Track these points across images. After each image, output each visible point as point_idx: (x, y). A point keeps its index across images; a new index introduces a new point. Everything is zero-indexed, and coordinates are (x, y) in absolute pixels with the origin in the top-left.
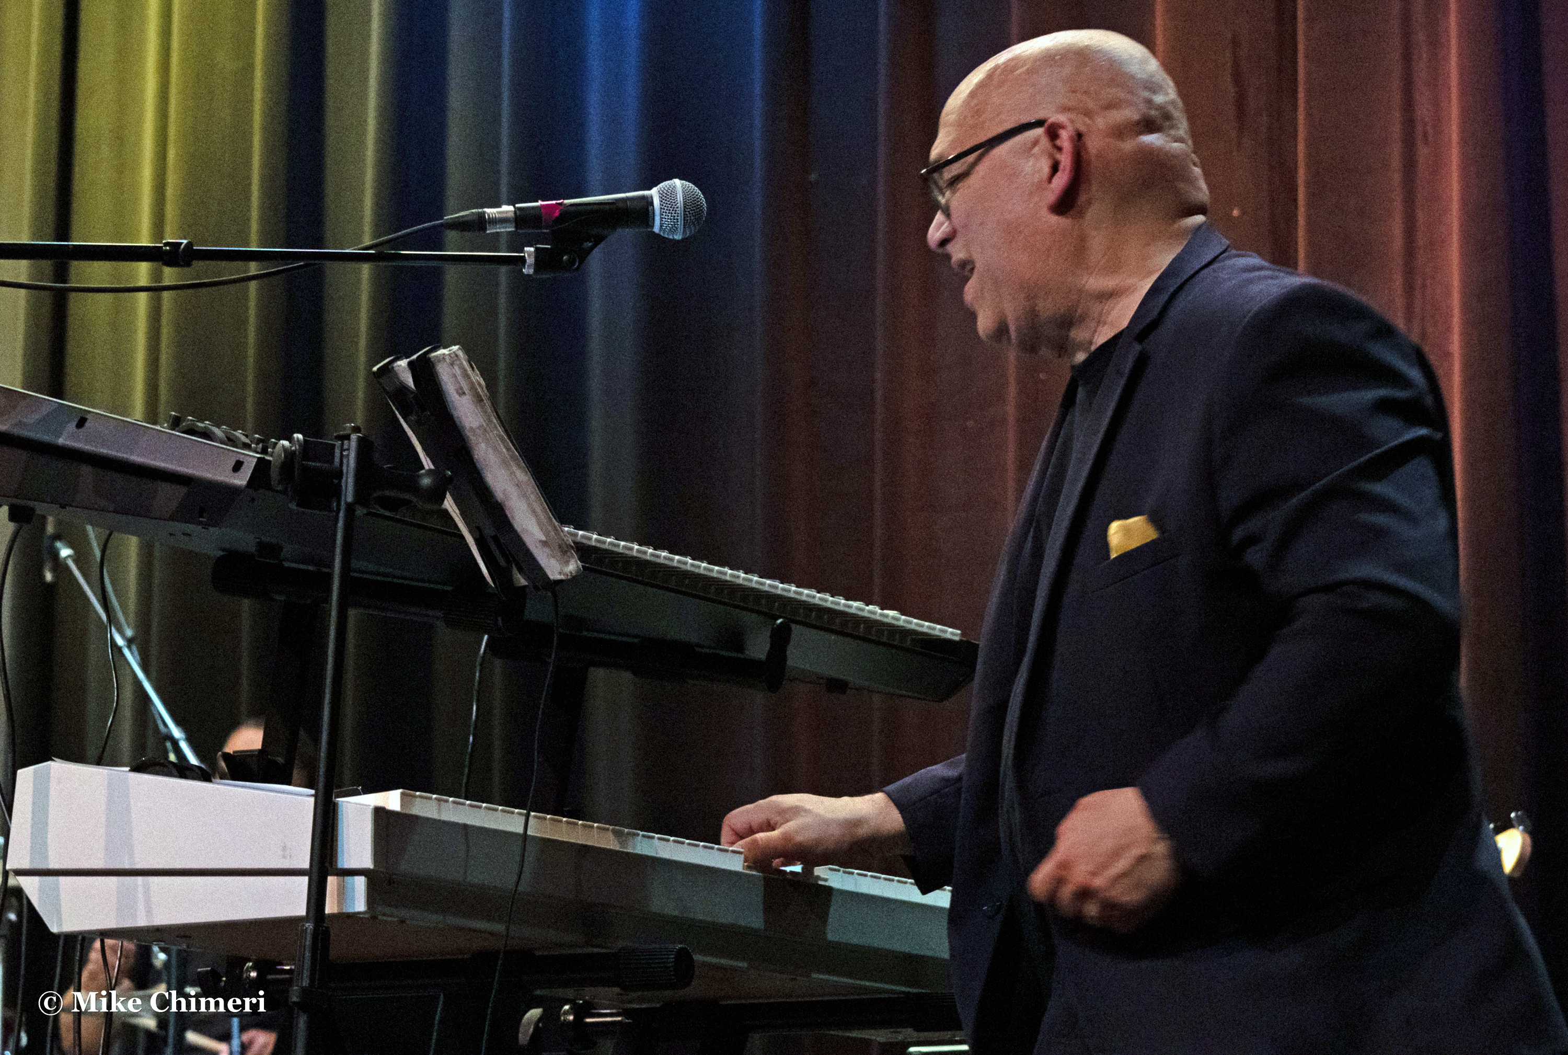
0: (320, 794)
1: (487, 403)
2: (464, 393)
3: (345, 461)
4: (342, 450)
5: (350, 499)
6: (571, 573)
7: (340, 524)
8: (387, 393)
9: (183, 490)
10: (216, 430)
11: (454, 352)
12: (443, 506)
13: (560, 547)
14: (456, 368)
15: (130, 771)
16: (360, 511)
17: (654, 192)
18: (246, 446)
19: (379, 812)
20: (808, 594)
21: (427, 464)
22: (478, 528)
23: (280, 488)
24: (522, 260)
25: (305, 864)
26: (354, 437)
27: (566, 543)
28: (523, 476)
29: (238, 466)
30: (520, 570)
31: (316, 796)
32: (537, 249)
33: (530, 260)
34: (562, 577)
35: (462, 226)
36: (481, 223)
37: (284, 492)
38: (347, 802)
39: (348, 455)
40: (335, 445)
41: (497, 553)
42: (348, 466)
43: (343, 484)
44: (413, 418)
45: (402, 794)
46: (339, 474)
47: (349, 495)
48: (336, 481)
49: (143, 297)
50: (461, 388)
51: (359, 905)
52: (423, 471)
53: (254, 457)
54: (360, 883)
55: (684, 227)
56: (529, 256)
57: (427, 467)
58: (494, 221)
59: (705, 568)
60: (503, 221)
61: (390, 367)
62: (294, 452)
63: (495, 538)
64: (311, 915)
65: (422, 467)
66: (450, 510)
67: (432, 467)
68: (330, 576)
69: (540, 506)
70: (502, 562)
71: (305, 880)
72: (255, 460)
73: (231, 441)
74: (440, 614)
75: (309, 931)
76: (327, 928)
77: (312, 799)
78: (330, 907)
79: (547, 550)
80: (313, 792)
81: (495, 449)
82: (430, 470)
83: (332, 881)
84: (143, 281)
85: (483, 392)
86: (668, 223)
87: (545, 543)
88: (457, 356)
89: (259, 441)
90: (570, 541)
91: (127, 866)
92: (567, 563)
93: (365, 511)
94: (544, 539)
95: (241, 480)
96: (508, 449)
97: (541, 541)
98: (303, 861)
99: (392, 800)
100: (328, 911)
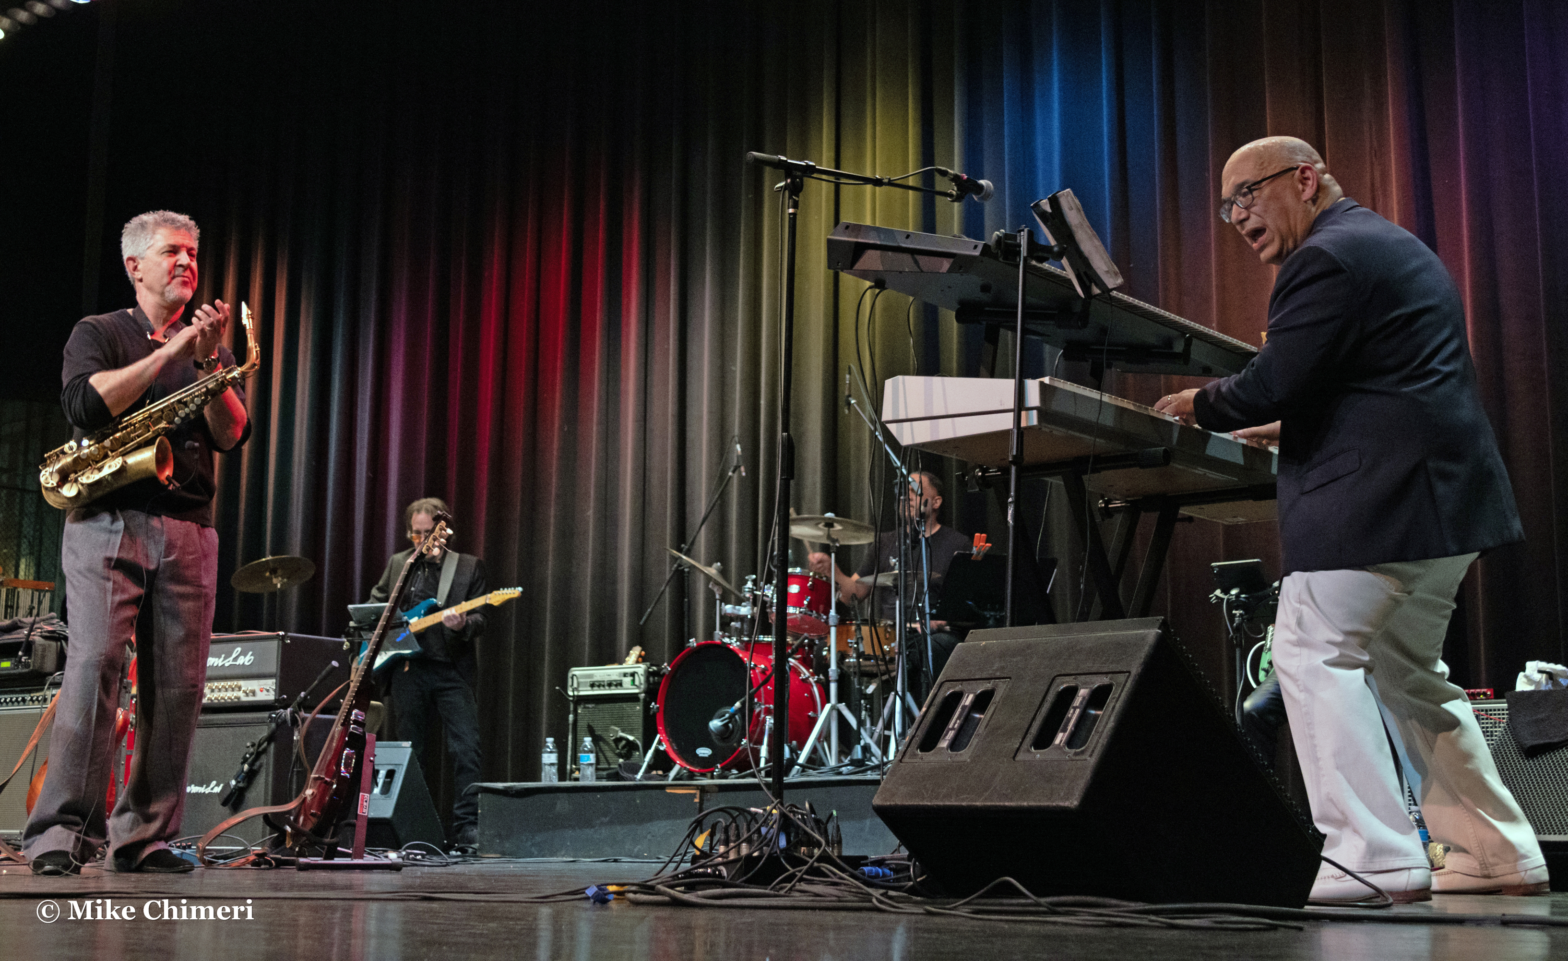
0: (1017, 380)
1: (1082, 213)
2: (1072, 211)
3: (1022, 240)
4: (1020, 236)
5: (1024, 255)
6: (1120, 284)
7: (1021, 268)
9: (951, 260)
11: (1068, 192)
12: (1062, 262)
13: (1113, 273)
14: (1069, 199)
16: (1029, 259)
19: (1042, 385)
22: (1077, 271)
25: (1012, 407)
26: (1026, 230)
27: (1116, 273)
28: (1098, 243)
29: (976, 247)
30: (1097, 285)
34: (1114, 286)
41: (1085, 279)
42: (1024, 242)
43: (1022, 250)
44: (1049, 224)
45: (1050, 378)
46: (1020, 246)
47: (1024, 253)
48: (1019, 250)
50: (1070, 207)
51: (1035, 422)
54: (1035, 412)
61: (1039, 203)
62: (1001, 237)
63: (1083, 272)
64: (1016, 427)
66: (1065, 264)
70: (1088, 285)
71: (1012, 414)
72: (983, 244)
75: (1015, 434)
76: (1022, 432)
77: (1014, 383)
78: (1023, 424)
79: (1109, 275)
80: (1014, 380)
81: (1086, 232)
83: (1023, 413)
85: (1081, 208)
87: (1107, 272)
88: (1069, 194)
92: (1117, 279)
93: (1031, 261)
95: (977, 253)
97: (1105, 271)
98: (1010, 404)
99: (1046, 380)
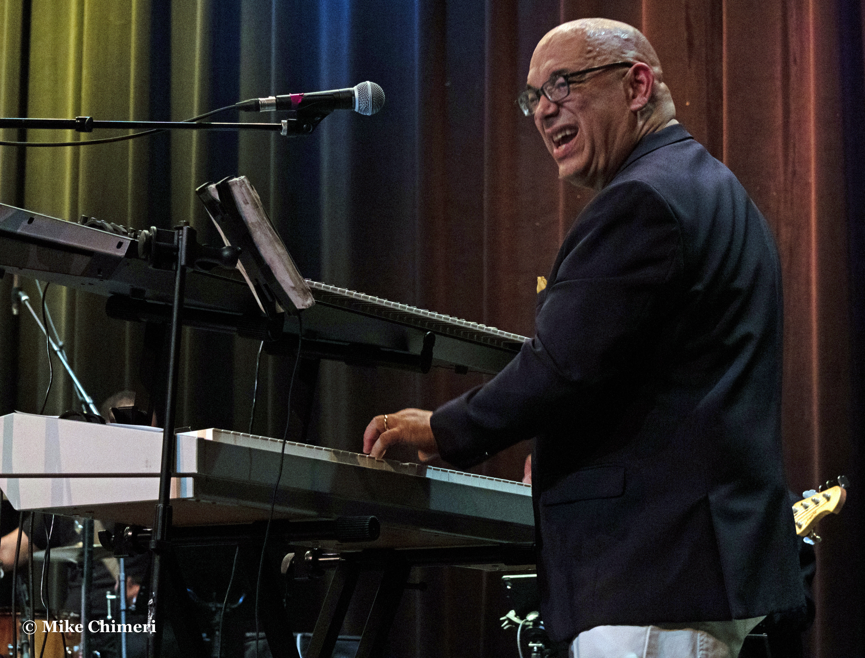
0: (167, 430)
1: (261, 209)
2: (248, 203)
3: (180, 242)
4: (179, 235)
5: (183, 263)
6: (309, 305)
7: (178, 278)
8: (204, 203)
9: (88, 259)
10: (107, 225)
11: (242, 180)
12: (236, 267)
13: (302, 289)
14: (243, 188)
15: (59, 418)
16: (189, 270)
17: (355, 88)
18: (125, 234)
19: (201, 442)
20: (444, 318)
21: (227, 243)
22: (257, 280)
23: (143, 257)
24: (281, 127)
25: (159, 471)
26: (185, 228)
27: (305, 288)
28: (281, 249)
29: (120, 245)
30: (280, 303)
31: (164, 432)
32: (289, 121)
33: (285, 127)
34: (304, 307)
35: (247, 108)
36: (257, 106)
37: (146, 260)
38: (182, 435)
39: (182, 238)
40: (174, 233)
41: (266, 294)
42: (182, 244)
43: (179, 255)
44: (219, 217)
45: (214, 431)
46: (177, 249)
47: (182, 261)
48: (175, 253)
49: (69, 149)
50: (246, 200)
51: (189, 493)
52: (224, 248)
53: (128, 240)
54: (190, 481)
55: (372, 109)
56: (284, 124)
57: (227, 245)
58: (264, 105)
59: (386, 303)
60: (269, 105)
61: (206, 188)
62: (151, 237)
63: (266, 286)
64: (162, 499)
65: (224, 245)
66: (241, 270)
67: (230, 245)
68: (172, 308)
69: (291, 267)
70: (270, 300)
71: (158, 479)
72: (130, 242)
73: (116, 231)
74: (235, 329)
75: (160, 508)
76: (171, 507)
77: (162, 434)
78: (173, 495)
79: (294, 292)
80: (162, 430)
81: (266, 235)
82: (229, 247)
83: (173, 480)
84: (69, 140)
85: (260, 203)
86: (363, 106)
87: (294, 288)
88: (243, 181)
89: (132, 231)
90: (308, 286)
91: (57, 472)
92: (307, 300)
93: (192, 270)
94: (293, 285)
95: (121, 253)
96: (273, 234)
97: (292, 287)
99: (208, 434)
100: (171, 497)
